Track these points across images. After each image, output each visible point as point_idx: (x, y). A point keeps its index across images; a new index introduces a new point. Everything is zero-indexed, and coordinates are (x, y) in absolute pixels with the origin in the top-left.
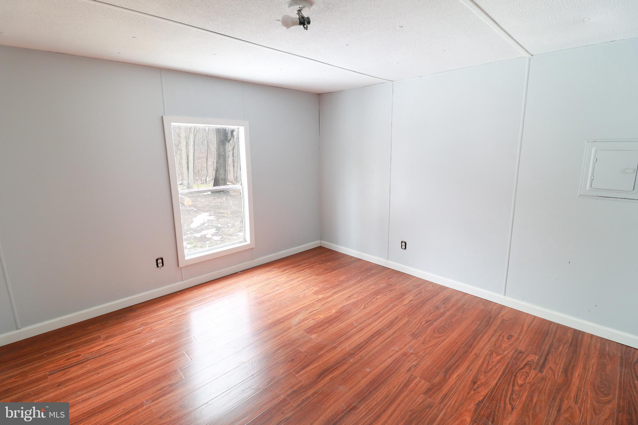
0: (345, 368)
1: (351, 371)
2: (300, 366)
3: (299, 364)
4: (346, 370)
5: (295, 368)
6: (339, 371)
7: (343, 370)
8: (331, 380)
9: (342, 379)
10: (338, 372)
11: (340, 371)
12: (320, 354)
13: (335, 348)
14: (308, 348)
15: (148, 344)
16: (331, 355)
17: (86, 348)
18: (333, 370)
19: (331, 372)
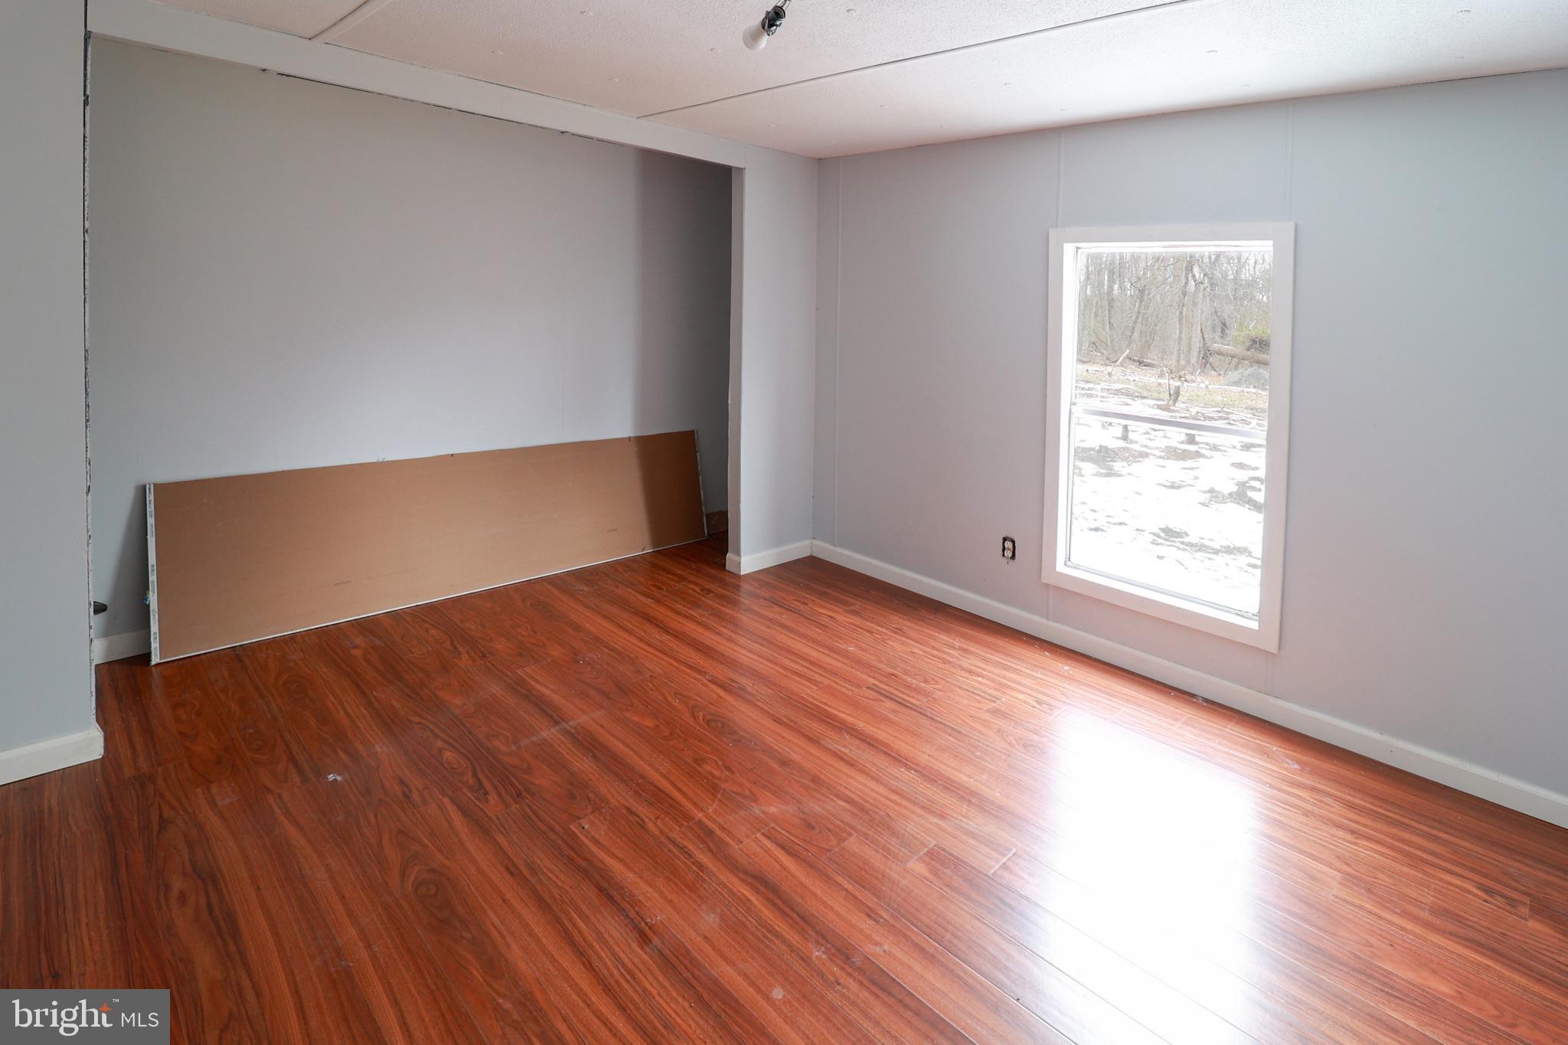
0: (784, 933)
1: (772, 946)
2: (791, 839)
3: (799, 838)
4: (778, 936)
5: (784, 832)
6: (774, 919)
7: (778, 929)
8: (739, 899)
9: (743, 923)
10: (771, 916)
11: (772, 921)
12: (840, 879)
13: (869, 916)
14: (862, 854)
15: (843, 647)
16: (838, 904)
17: (822, 603)
18: (775, 905)
19: (769, 900)
